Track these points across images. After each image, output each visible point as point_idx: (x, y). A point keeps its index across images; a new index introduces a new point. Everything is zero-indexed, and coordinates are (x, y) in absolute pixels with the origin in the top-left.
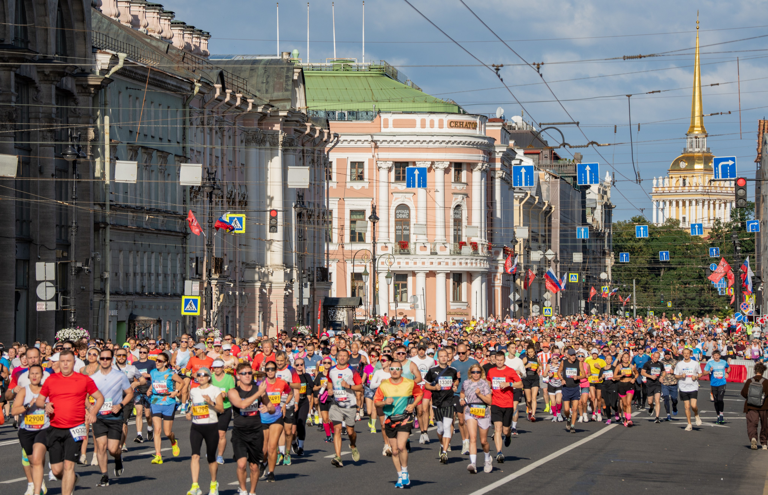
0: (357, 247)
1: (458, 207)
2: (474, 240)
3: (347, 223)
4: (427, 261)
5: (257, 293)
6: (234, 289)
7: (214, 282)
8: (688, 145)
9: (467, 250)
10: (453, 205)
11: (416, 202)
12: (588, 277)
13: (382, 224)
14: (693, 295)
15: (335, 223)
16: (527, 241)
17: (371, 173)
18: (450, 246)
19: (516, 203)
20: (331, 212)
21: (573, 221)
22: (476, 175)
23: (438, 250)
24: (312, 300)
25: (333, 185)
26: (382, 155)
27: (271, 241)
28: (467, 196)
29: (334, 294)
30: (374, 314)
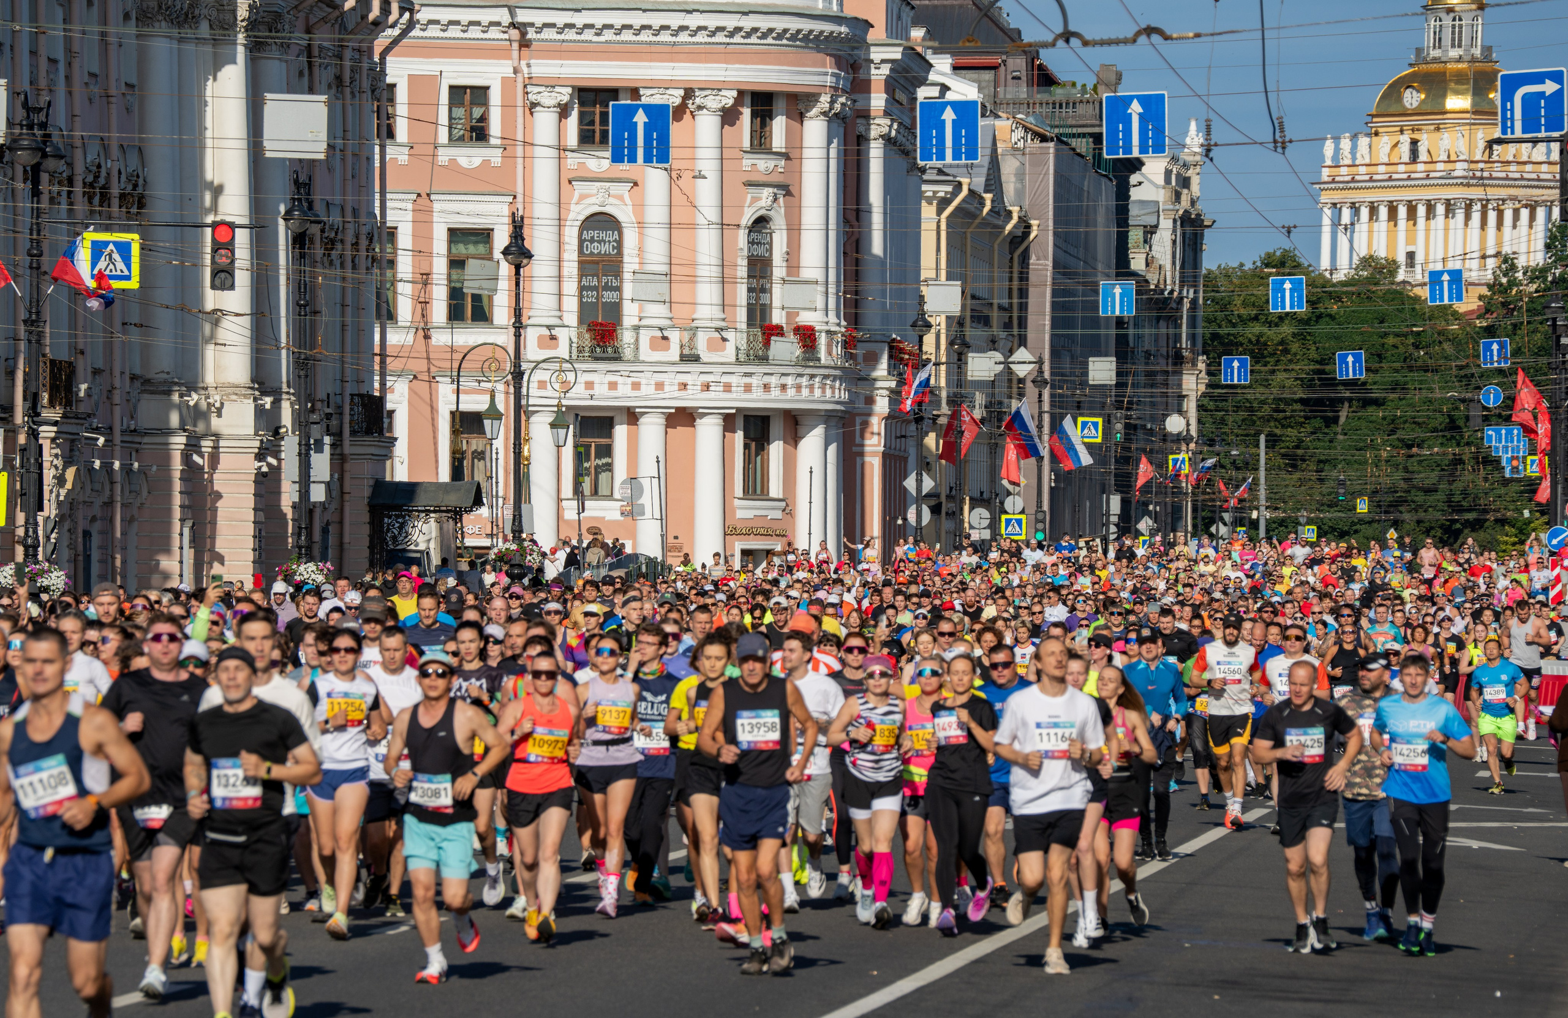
0: (468, 336)
1: (761, 222)
2: (806, 318)
3: (440, 267)
4: (671, 380)
5: (177, 465)
6: (106, 454)
7: (47, 432)
8: (1429, 39)
9: (785, 348)
10: (747, 217)
11: (639, 206)
12: (1130, 428)
13: (540, 269)
14: (1430, 477)
15: (405, 266)
16: (957, 323)
17: (508, 121)
18: (737, 339)
19: (928, 212)
20: (392, 234)
21: (1090, 262)
22: (815, 130)
23: (701, 348)
24: (337, 487)
25: (397, 154)
26: (543, 68)
27: (216, 316)
28: (787, 190)
29: (400, 471)
30: (517, 530)
